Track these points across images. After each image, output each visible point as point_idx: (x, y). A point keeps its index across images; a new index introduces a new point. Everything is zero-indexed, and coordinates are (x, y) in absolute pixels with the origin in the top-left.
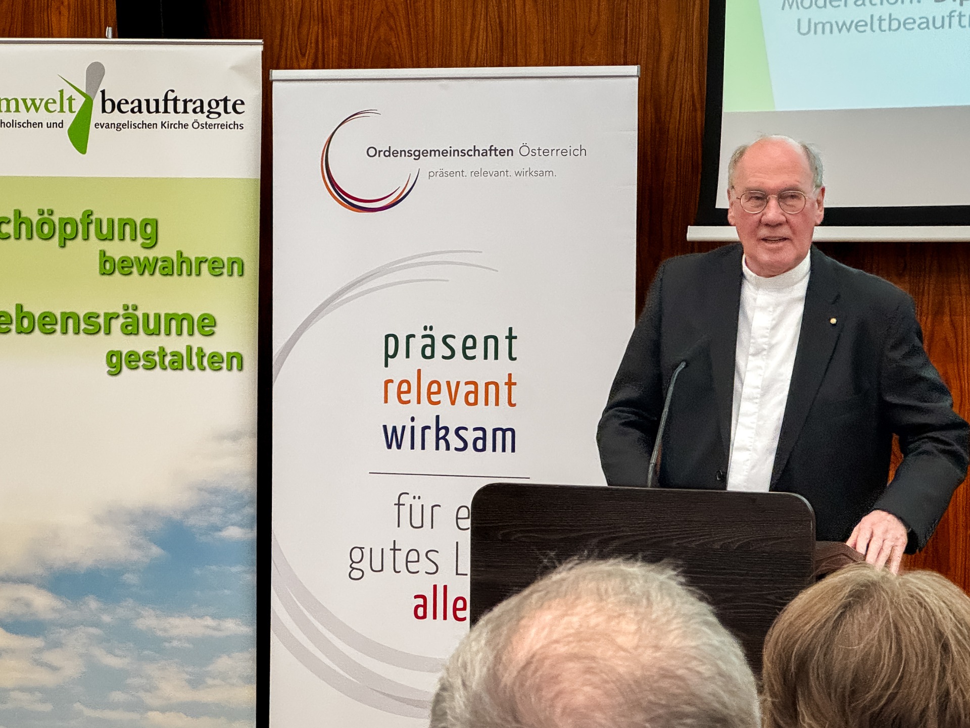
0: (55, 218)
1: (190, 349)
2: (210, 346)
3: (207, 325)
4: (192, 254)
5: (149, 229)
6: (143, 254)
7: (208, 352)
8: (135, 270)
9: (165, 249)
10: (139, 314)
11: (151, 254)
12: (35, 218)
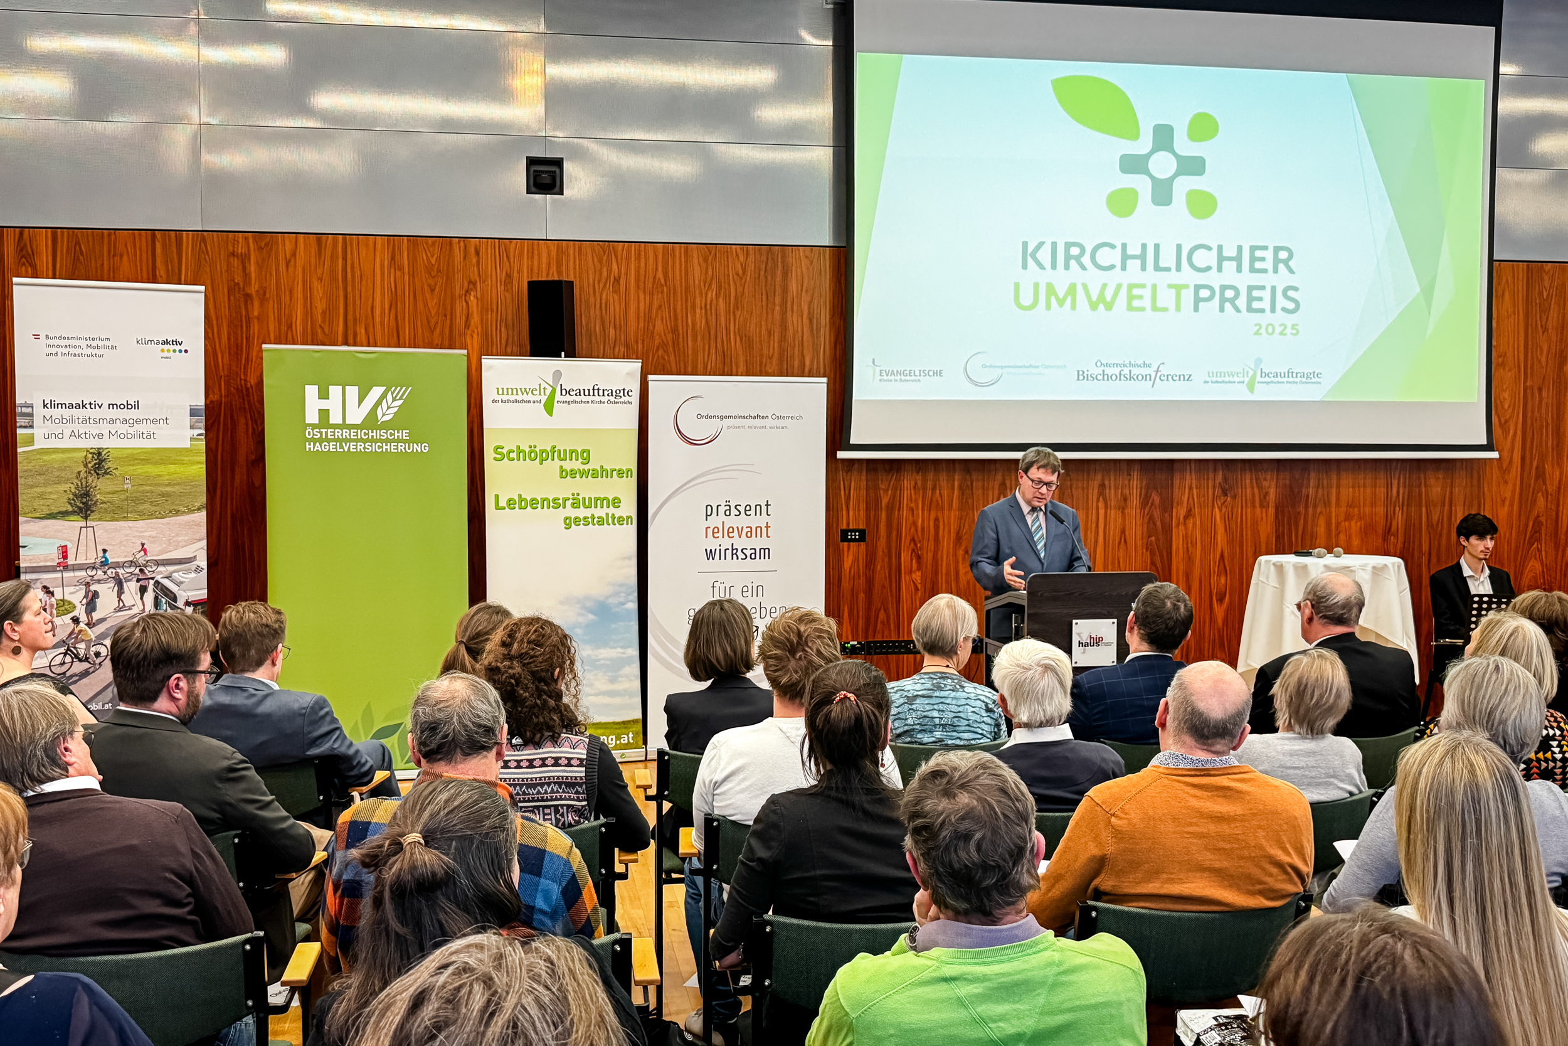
0: (537, 450)
1: (607, 514)
2: (618, 513)
3: (616, 502)
4: (608, 467)
5: (585, 454)
6: (582, 467)
7: (617, 516)
8: (578, 475)
9: (593, 465)
10: (580, 497)
11: (586, 467)
12: (527, 450)
